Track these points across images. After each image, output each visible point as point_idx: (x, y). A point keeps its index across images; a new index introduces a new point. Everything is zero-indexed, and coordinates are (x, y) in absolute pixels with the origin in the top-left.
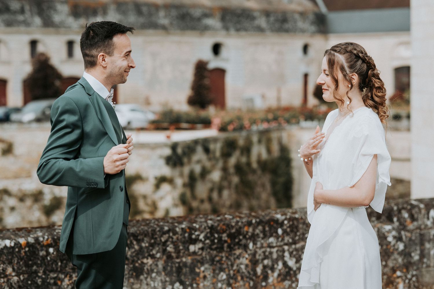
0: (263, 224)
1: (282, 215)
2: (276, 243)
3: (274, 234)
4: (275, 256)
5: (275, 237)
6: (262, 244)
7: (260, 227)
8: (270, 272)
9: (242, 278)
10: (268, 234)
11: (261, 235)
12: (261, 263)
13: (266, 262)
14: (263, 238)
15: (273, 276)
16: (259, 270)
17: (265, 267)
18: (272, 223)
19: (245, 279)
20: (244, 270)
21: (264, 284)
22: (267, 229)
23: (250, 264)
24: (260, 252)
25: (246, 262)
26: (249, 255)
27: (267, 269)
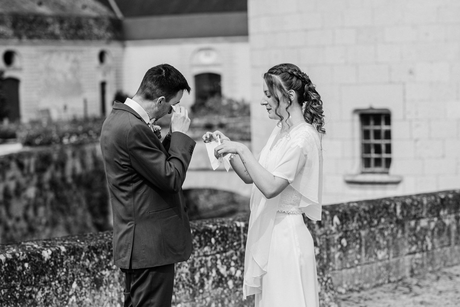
0: (200, 234)
1: (214, 225)
2: (210, 252)
3: (209, 244)
4: (209, 264)
5: (209, 246)
6: (199, 253)
7: (197, 237)
8: (205, 279)
9: (183, 286)
10: (203, 243)
11: (198, 245)
12: (198, 271)
13: (202, 270)
14: (199, 248)
15: (208, 283)
16: (197, 277)
17: (202, 275)
18: (206, 233)
19: (186, 287)
20: (185, 279)
21: (201, 291)
22: (202, 238)
23: (189, 272)
24: (197, 260)
25: (187, 270)
26: (188, 264)
27: (203, 277)
